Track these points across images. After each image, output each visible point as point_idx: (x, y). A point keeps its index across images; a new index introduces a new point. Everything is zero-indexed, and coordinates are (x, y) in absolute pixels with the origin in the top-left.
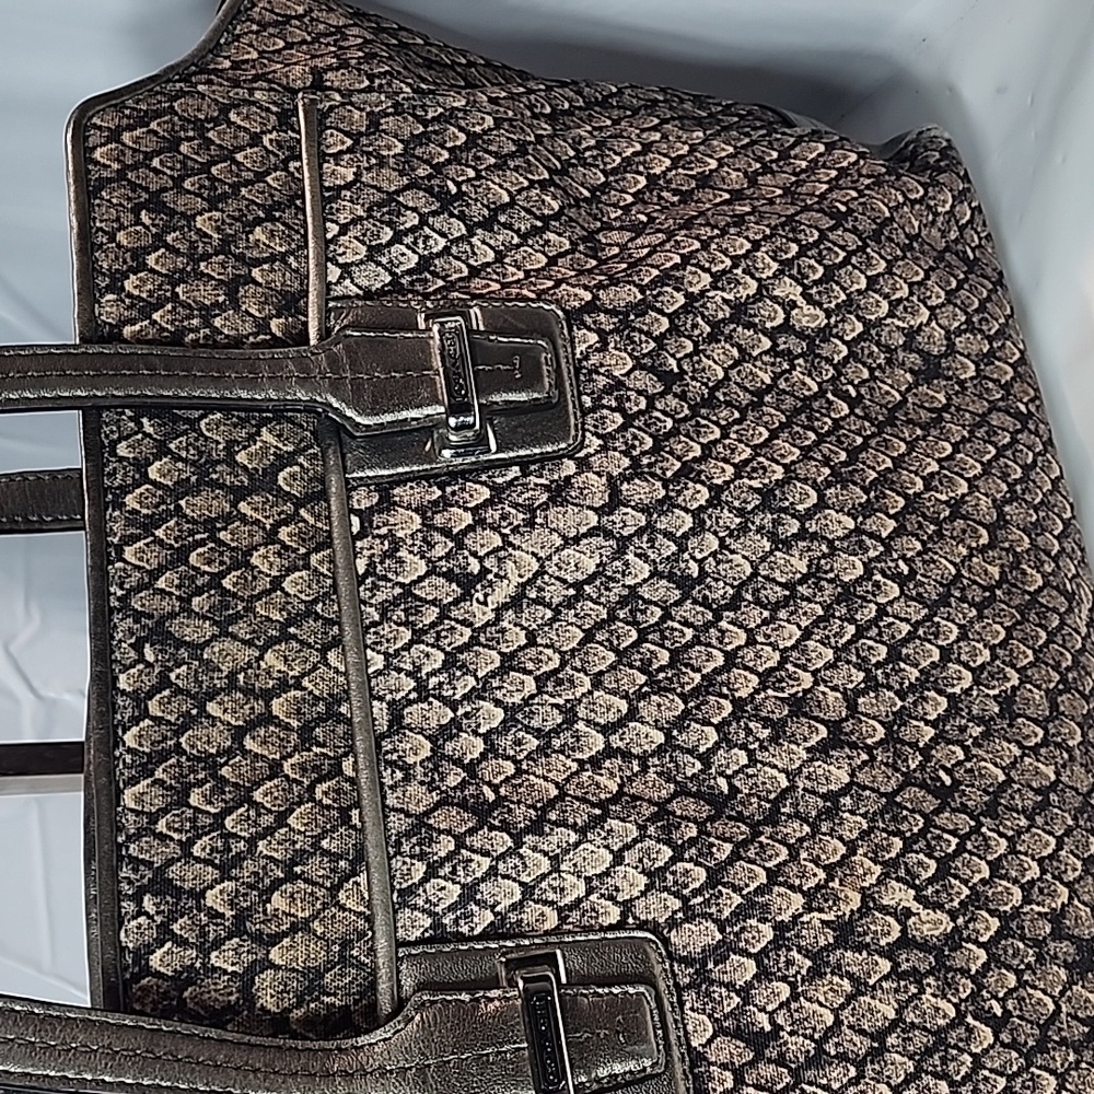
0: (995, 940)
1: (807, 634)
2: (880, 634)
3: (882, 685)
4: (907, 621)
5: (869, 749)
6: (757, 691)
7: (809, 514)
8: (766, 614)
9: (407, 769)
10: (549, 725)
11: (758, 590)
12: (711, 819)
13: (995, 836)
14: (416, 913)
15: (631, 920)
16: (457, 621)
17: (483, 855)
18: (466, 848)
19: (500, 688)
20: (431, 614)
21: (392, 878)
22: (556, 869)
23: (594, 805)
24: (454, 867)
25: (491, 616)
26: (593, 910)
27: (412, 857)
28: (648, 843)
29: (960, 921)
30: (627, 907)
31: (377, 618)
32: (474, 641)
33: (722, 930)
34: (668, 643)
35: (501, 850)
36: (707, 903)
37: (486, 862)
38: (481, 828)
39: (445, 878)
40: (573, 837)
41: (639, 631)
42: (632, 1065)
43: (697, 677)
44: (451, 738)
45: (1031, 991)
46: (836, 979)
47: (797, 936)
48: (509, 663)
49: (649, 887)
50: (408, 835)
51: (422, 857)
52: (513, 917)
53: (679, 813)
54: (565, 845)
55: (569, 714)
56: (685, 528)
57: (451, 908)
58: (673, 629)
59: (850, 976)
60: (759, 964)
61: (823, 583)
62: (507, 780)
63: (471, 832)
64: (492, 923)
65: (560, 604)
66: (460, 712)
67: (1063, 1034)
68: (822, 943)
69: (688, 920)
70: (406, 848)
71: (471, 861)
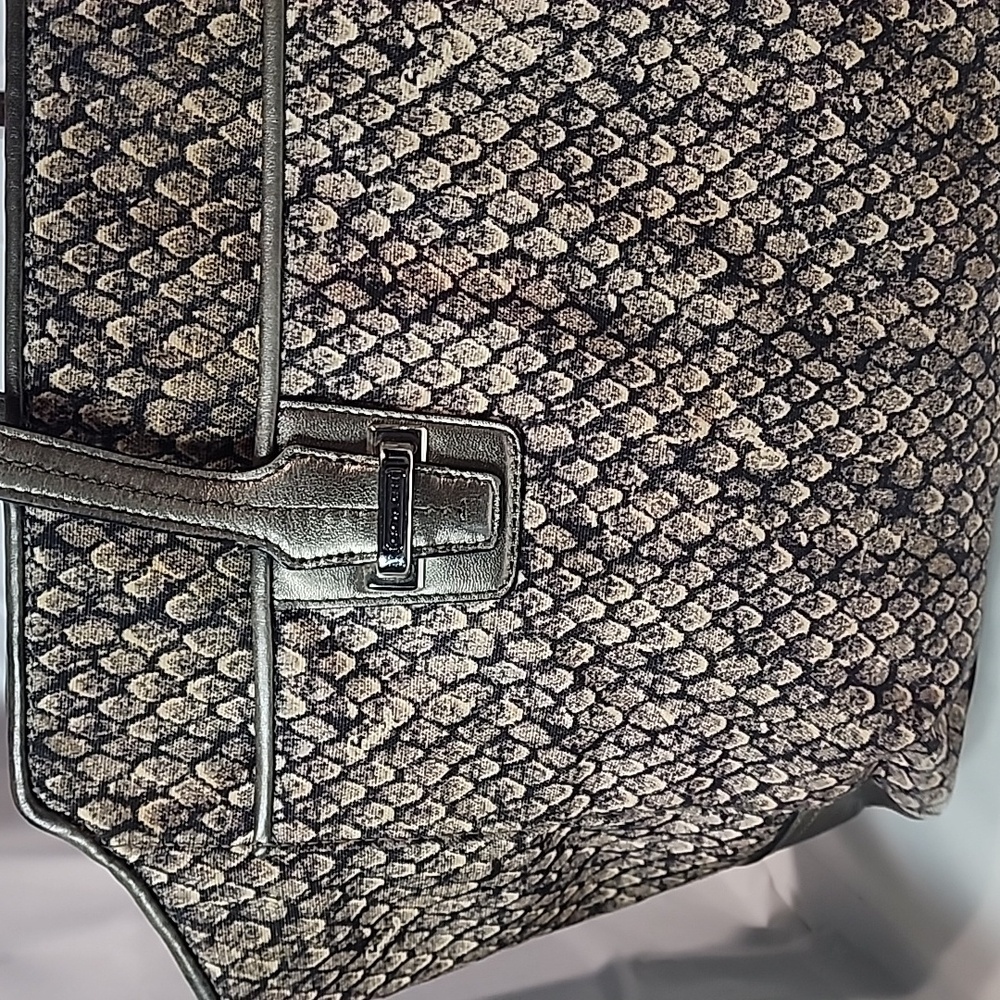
0: (822, 482)
1: (738, 161)
2: (810, 173)
3: (797, 226)
4: (842, 162)
5: (762, 289)
6: (670, 214)
7: (777, 31)
8: (702, 133)
9: (311, 238)
10: (458, 217)
11: (700, 107)
12: (592, 334)
13: (856, 388)
14: (301, 372)
15: (496, 413)
16: (382, 96)
17: (371, 333)
18: (356, 324)
19: (414, 173)
20: (356, 84)
21: (283, 338)
22: (436, 356)
23: (483, 304)
24: (342, 339)
25: (418, 96)
26: (464, 397)
27: (304, 323)
28: (526, 348)
29: (796, 460)
30: (495, 400)
31: (300, 78)
32: (396, 119)
33: (575, 437)
34: (594, 150)
35: (389, 331)
36: (567, 411)
37: (372, 340)
38: (373, 308)
39: (332, 347)
40: (458, 332)
41: (568, 133)
42: (467, 538)
43: (615, 190)
44: (359, 213)
45: (839, 528)
46: (666, 494)
47: (642, 453)
48: (429, 147)
49: (519, 388)
50: (303, 302)
51: (313, 324)
52: (390, 391)
53: (562, 324)
54: (448, 337)
55: (479, 208)
56: (640, 30)
57: (336, 373)
58: (604, 136)
59: (680, 494)
60: (601, 470)
61: (770, 109)
62: (407, 263)
63: (364, 310)
64: (370, 392)
65: (491, 93)
66: (371, 189)
67: (857, 567)
68: (663, 462)
69: (546, 422)
70: (299, 314)
71: (359, 336)
